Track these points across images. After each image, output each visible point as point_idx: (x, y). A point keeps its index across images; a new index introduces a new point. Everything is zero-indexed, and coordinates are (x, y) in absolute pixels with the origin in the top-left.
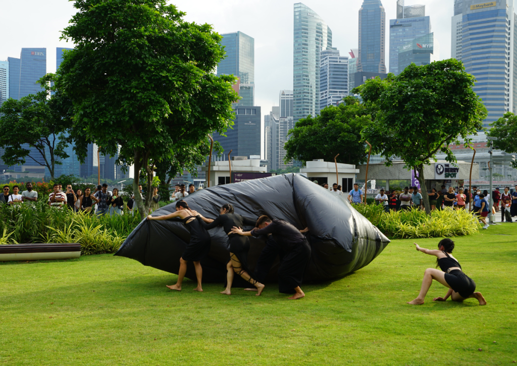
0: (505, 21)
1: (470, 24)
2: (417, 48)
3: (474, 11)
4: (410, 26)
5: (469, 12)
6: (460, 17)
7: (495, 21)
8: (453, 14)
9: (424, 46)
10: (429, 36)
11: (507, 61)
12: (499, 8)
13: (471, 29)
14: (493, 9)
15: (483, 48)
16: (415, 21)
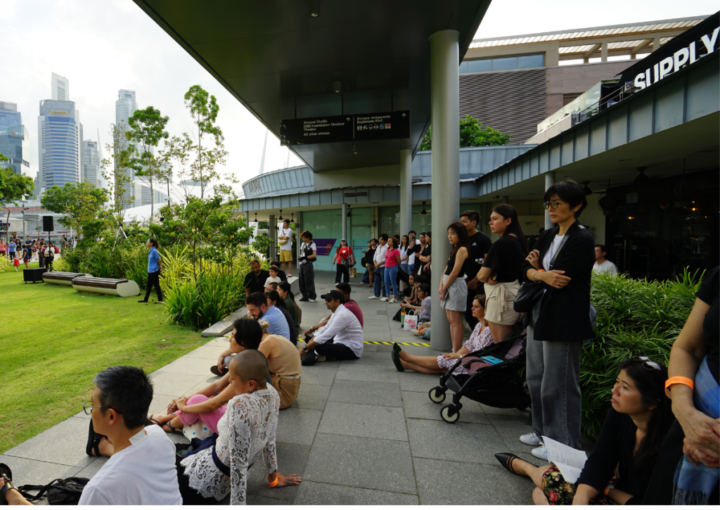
0: (73, 126)
1: (50, 124)
2: (12, 135)
3: (53, 116)
4: (5, 116)
5: (50, 115)
6: (43, 118)
7: (67, 125)
8: (39, 114)
9: (17, 133)
10: (20, 127)
11: (76, 153)
12: (70, 116)
13: (51, 127)
14: (66, 116)
15: (60, 142)
16: (9, 114)
